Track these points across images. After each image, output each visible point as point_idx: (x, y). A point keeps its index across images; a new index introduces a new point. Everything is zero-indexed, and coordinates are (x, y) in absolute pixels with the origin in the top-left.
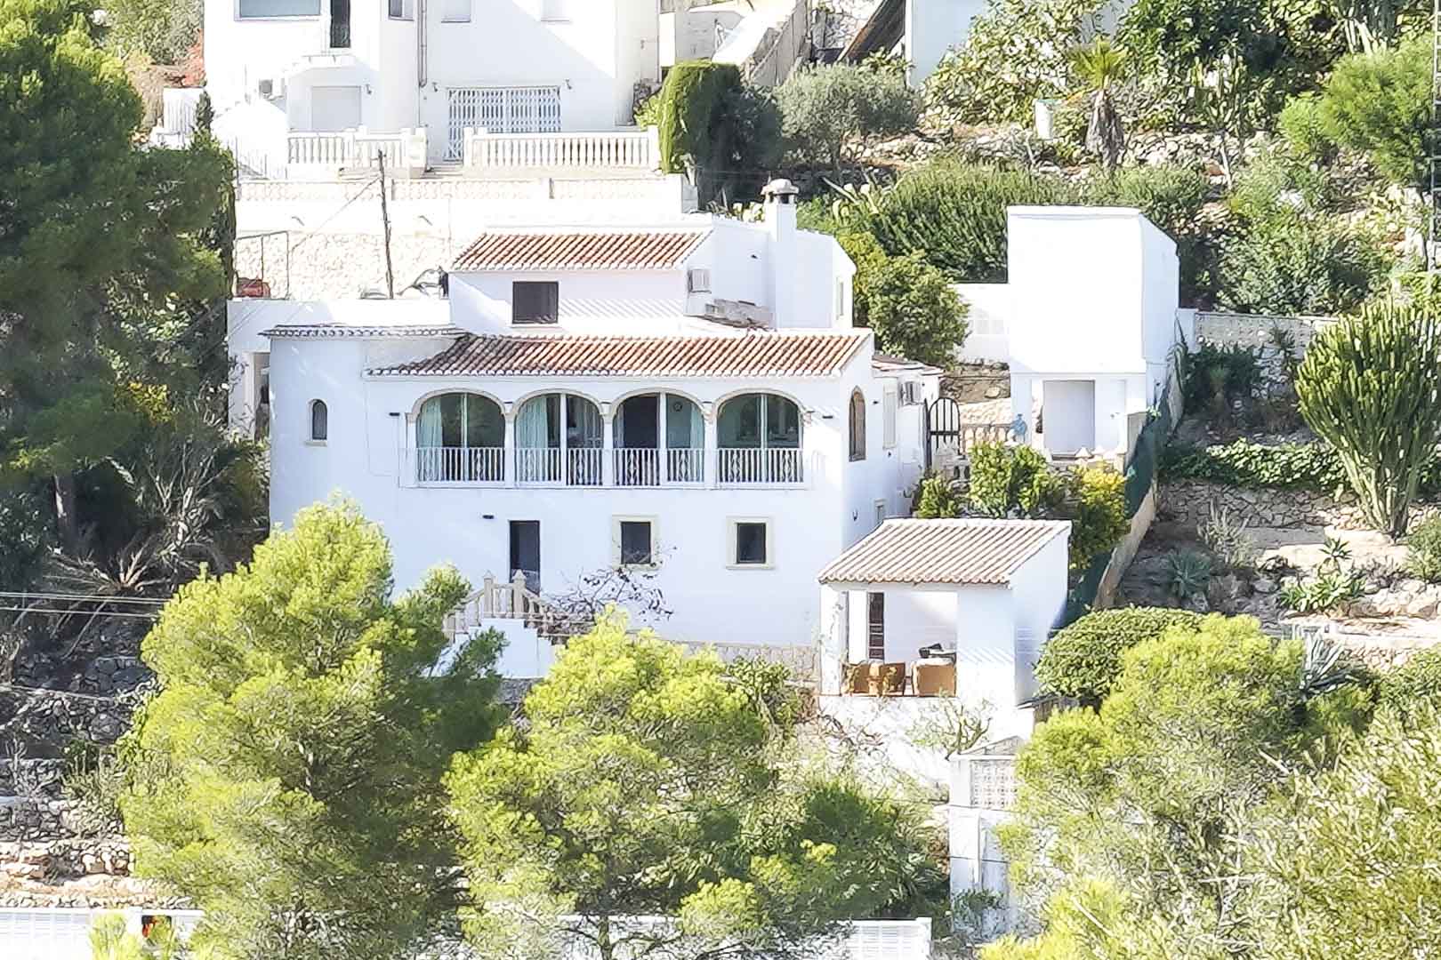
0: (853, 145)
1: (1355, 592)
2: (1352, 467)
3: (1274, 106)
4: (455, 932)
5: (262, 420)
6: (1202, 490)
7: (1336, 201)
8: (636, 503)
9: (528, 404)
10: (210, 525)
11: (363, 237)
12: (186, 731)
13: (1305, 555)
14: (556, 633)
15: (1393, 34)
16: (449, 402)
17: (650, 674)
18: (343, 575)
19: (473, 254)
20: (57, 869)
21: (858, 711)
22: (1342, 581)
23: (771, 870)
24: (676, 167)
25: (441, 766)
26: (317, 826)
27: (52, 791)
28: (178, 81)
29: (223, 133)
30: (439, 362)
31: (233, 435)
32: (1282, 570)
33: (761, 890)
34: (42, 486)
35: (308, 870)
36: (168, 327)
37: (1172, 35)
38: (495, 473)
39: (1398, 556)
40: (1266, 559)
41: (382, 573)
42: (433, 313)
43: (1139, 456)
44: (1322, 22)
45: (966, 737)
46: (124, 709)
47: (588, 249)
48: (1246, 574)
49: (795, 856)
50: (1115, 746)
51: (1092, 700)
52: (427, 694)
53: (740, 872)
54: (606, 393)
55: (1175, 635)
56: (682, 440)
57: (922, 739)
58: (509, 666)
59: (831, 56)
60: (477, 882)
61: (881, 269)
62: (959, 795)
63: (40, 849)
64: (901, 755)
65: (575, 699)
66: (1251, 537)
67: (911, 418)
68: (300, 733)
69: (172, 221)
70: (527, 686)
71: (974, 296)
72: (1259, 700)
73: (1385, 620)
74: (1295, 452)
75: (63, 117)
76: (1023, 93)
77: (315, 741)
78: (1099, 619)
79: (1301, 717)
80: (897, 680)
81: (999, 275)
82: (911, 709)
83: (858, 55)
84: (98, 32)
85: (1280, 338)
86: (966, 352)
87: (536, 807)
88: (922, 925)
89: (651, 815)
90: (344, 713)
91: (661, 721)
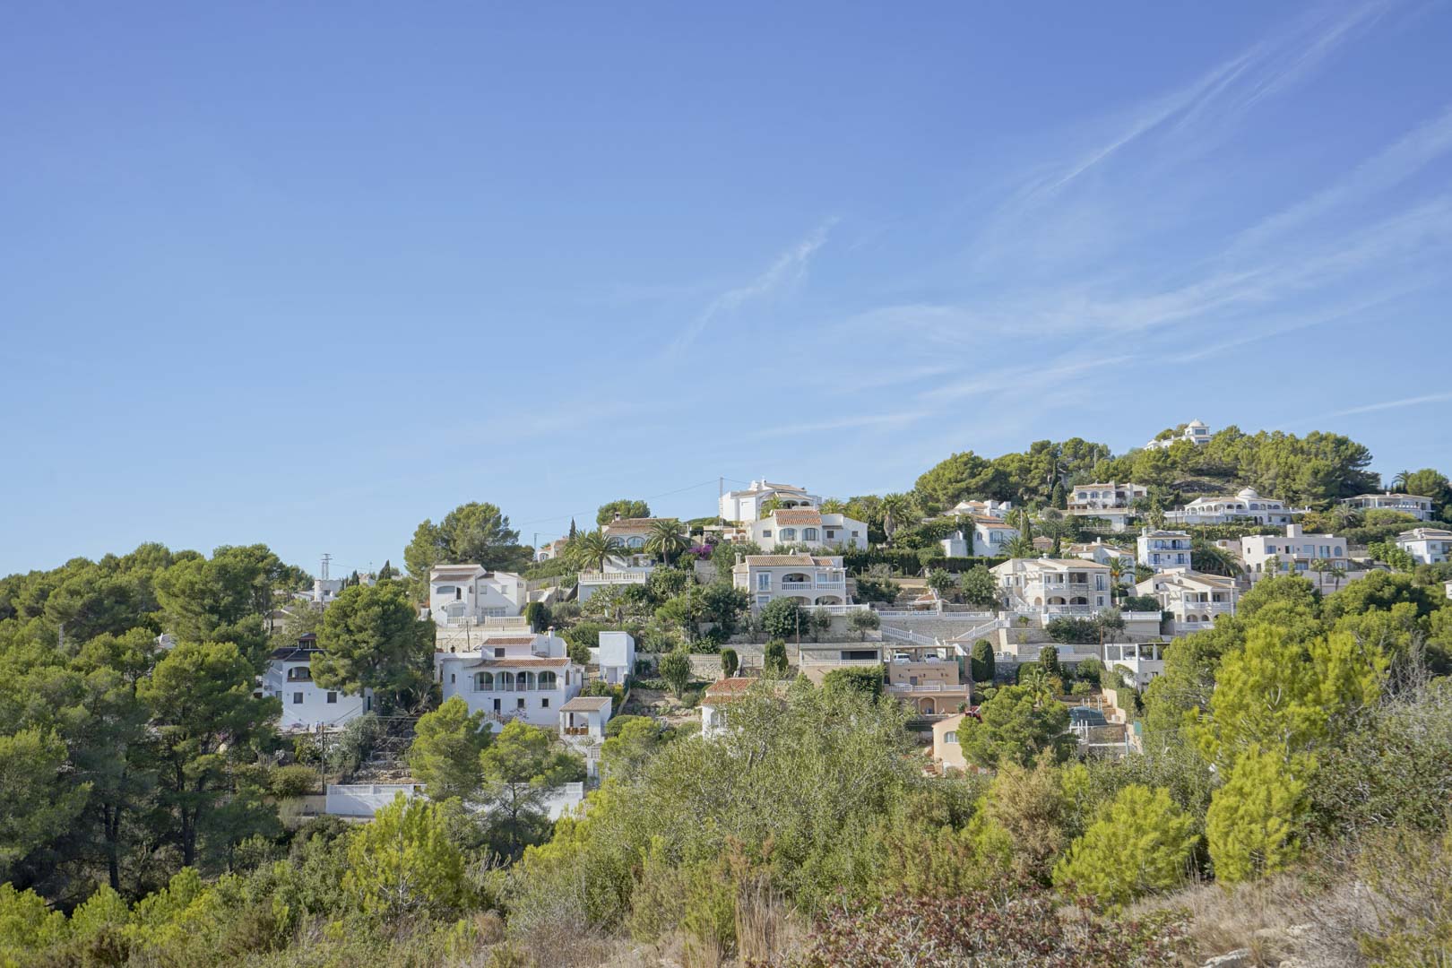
0: (567, 619)
1: (671, 711)
2: (671, 685)
3: (654, 610)
4: (482, 788)
5: (441, 678)
6: (640, 690)
7: (667, 629)
8: (521, 695)
9: (498, 674)
10: (430, 701)
11: (463, 639)
12: (424, 746)
13: (661, 703)
14: (504, 723)
15: (678, 595)
16: (482, 674)
17: (523, 731)
18: (458, 712)
19: (487, 642)
20: (395, 776)
21: (568, 738)
22: (668, 709)
23: (549, 773)
24: (529, 623)
25: (479, 752)
26: (452, 765)
27: (395, 759)
28: (424, 607)
29: (433, 617)
30: (480, 665)
31: (435, 682)
32: (656, 706)
33: (547, 777)
34: (393, 693)
35: (450, 775)
36: (421, 658)
37: (633, 596)
38: (491, 689)
39: (680, 703)
40: (653, 704)
41: (466, 711)
42: (478, 655)
43: (626, 683)
44: (664, 593)
45: (590, 743)
46: (411, 741)
47: (510, 641)
48: (649, 707)
49: (554, 770)
50: (621, 744)
51: (617, 735)
52: (475, 737)
53: (542, 773)
54: (515, 672)
55: (634, 721)
56: (531, 681)
57: (582, 743)
58: (493, 730)
59: (562, 600)
60: (486, 776)
61: (573, 644)
62: (589, 756)
63: (392, 772)
64: (577, 747)
65: (507, 737)
66: (649, 700)
67: (579, 676)
68: (448, 746)
69: (423, 636)
70: (497, 734)
71: (593, 650)
72: (651, 734)
73: (678, 717)
74: (658, 682)
75: (399, 614)
76: (603, 607)
77: (452, 747)
78: (618, 718)
79: (660, 737)
80: (576, 731)
81: (597, 646)
82: (579, 737)
83: (568, 600)
84: (407, 596)
85: (655, 658)
86: (591, 662)
87: (499, 760)
88: (581, 783)
89: (524, 761)
90: (458, 741)
91: (525, 741)
